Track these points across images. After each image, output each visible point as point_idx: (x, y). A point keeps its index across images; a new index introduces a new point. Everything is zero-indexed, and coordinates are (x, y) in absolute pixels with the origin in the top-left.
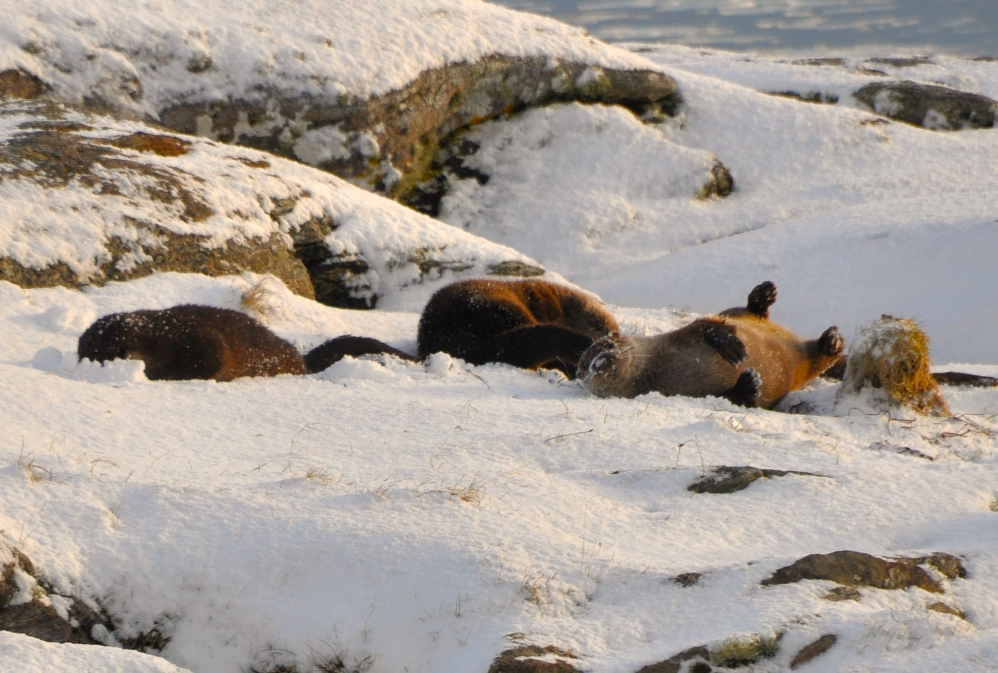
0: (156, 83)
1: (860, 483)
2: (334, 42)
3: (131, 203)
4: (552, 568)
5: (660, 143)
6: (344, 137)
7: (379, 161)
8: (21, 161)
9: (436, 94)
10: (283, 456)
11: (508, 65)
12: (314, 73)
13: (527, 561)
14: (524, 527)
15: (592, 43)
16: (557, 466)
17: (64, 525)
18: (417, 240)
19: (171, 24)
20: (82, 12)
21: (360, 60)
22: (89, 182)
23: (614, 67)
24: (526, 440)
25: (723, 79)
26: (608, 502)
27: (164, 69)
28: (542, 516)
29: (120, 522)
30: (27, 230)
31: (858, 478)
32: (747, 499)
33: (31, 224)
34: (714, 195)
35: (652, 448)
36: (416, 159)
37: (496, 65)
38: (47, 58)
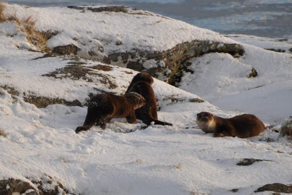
0: (107, 48)
1: (282, 163)
2: (154, 37)
3: (95, 84)
4: (199, 187)
5: (238, 63)
6: (156, 62)
7: (165, 68)
8: (67, 73)
9: (180, 51)
10: (131, 155)
11: (199, 43)
12: (148, 45)
13: (193, 185)
14: (192, 176)
15: (221, 37)
16: (203, 158)
17: (72, 175)
18: (171, 93)
19: (111, 33)
20: (88, 29)
21: (160, 42)
22: (85, 79)
23: (226, 43)
24: (195, 151)
25: (255, 46)
26: (215, 168)
27: (109, 44)
28: (197, 172)
29: (86, 174)
30: (68, 92)
31: (281, 162)
32: (252, 167)
33: (69, 90)
34: (252, 77)
35: (228, 153)
36: (175, 67)
37: (196, 43)
38: (79, 41)
